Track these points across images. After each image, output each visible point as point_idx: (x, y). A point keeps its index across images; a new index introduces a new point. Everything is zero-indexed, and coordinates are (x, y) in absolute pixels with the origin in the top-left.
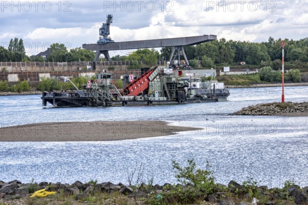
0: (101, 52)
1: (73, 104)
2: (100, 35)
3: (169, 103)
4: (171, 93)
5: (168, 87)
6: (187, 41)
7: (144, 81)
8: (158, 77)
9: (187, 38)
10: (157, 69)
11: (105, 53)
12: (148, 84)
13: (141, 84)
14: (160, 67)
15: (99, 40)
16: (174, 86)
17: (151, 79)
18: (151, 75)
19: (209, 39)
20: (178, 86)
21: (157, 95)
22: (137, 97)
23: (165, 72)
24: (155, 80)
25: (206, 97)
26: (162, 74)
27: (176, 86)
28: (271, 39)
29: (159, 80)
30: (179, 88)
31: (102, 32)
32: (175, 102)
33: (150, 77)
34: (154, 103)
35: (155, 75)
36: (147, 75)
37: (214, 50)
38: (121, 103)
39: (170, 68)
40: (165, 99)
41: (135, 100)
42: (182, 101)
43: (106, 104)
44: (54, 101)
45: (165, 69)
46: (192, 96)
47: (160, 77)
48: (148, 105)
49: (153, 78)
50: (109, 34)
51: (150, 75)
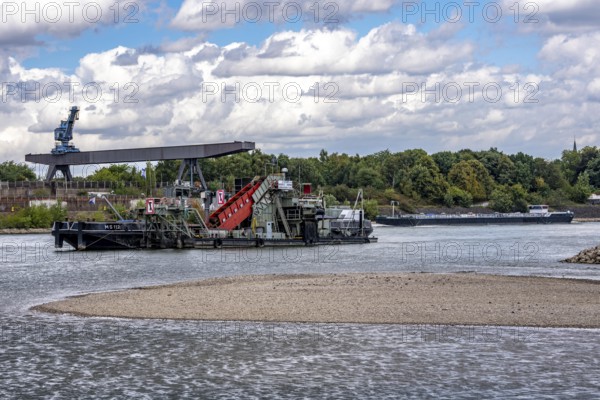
0: (58, 167)
1: (118, 244)
2: (56, 139)
3: (291, 244)
4: (292, 226)
5: (286, 214)
6: (205, 151)
7: (244, 203)
8: (267, 196)
9: (206, 146)
10: (265, 181)
11: (65, 169)
12: (251, 209)
13: (239, 208)
14: (270, 178)
15: (54, 147)
16: (297, 212)
17: (256, 200)
18: (257, 192)
19: (243, 147)
20: (305, 213)
21: (269, 228)
22: (235, 232)
23: (280, 187)
24: (263, 201)
25: (349, 233)
26: (274, 191)
27: (302, 213)
28: (324, 154)
29: (269, 202)
30: (307, 216)
31: (61, 135)
32: (300, 243)
33: (254, 196)
34: (266, 244)
35: (262, 193)
36: (250, 192)
37: (245, 167)
38: (212, 242)
39: (287, 179)
40: (284, 236)
41: (232, 237)
42: (311, 241)
43: (183, 244)
44: (80, 240)
45: (280, 182)
46: (326, 233)
47: (271, 195)
48: (257, 246)
49: (259, 197)
50: (71, 138)
51: (254, 191)
